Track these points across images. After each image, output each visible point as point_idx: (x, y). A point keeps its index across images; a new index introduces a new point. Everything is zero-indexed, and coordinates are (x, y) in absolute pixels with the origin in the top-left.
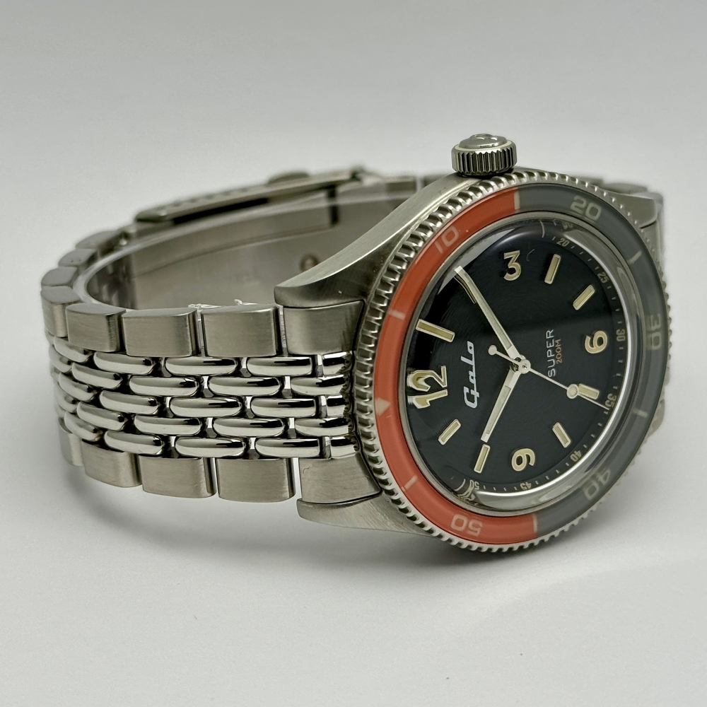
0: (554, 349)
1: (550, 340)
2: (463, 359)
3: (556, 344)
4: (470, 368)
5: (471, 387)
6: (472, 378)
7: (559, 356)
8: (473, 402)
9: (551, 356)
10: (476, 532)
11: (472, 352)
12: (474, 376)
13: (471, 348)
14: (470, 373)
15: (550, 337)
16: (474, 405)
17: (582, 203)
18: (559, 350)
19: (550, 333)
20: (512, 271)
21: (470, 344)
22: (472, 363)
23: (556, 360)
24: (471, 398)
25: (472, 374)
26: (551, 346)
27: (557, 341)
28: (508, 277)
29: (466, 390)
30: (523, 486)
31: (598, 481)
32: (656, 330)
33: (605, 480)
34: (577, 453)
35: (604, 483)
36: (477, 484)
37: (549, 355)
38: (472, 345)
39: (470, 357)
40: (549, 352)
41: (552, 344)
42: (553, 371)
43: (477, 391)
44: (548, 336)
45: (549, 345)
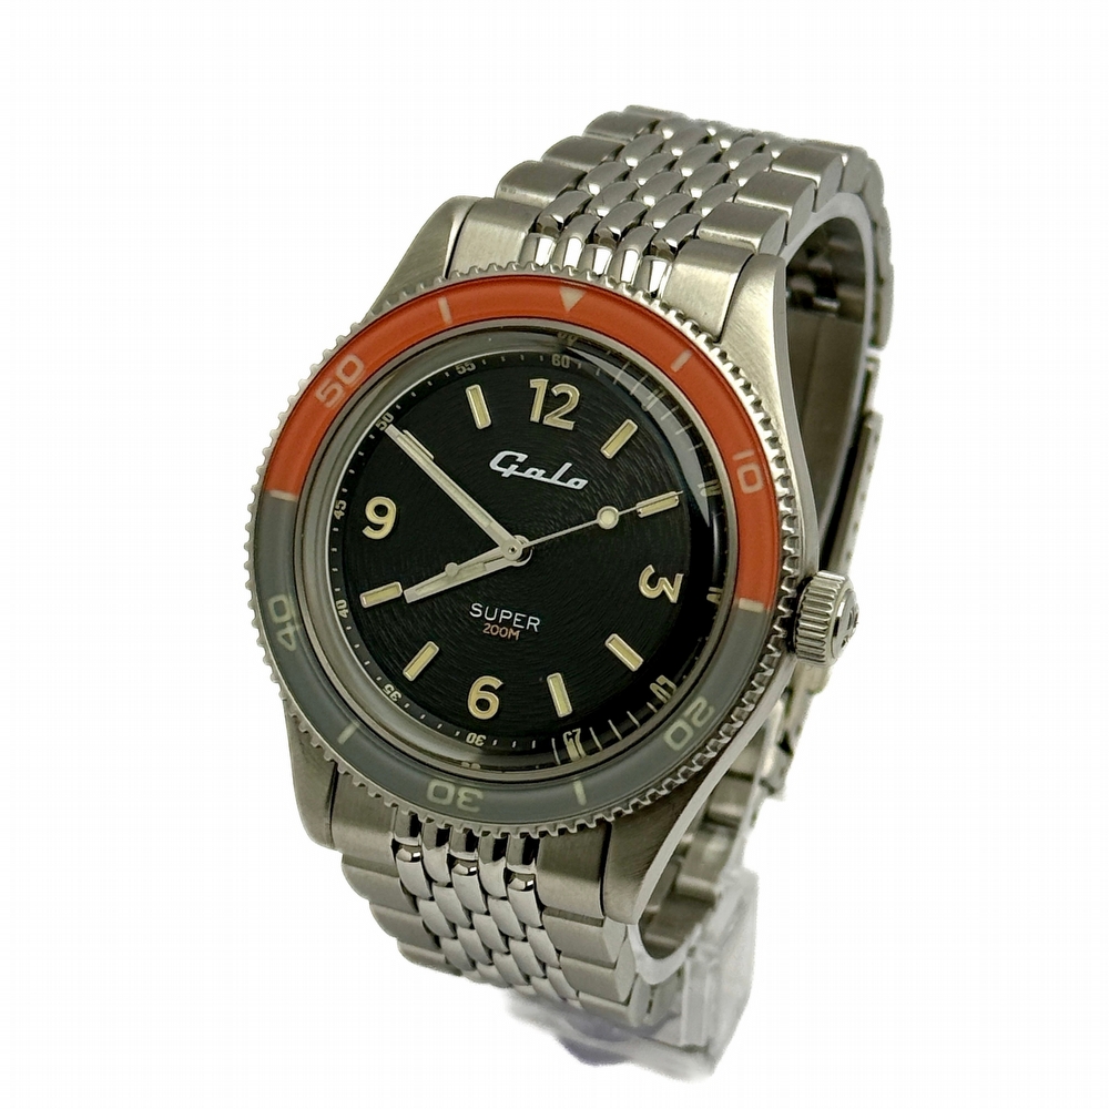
0: (508, 623)
1: (524, 622)
2: (568, 465)
3: (515, 629)
4: (549, 475)
5: (522, 467)
6: (534, 473)
7: (495, 630)
8: (499, 465)
9: (502, 616)
10: (322, 393)
11: (570, 484)
12: (534, 477)
13: (577, 483)
15: (529, 623)
16: (494, 464)
17: (700, 718)
18: (504, 632)
19: (535, 625)
20: (653, 582)
21: (583, 483)
22: (554, 480)
23: (492, 623)
24: (505, 463)
25: (539, 475)
26: (516, 619)
28: (650, 570)
29: (522, 457)
30: (341, 505)
31: (289, 624)
32: (456, 796)
33: (283, 637)
34: (344, 613)
35: (280, 634)
36: (382, 426)
37: (505, 614)
38: (579, 487)
39: (564, 478)
40: (508, 615)
41: (517, 623)
42: (478, 613)
43: (512, 475)
44: (533, 621)
45: (518, 617)
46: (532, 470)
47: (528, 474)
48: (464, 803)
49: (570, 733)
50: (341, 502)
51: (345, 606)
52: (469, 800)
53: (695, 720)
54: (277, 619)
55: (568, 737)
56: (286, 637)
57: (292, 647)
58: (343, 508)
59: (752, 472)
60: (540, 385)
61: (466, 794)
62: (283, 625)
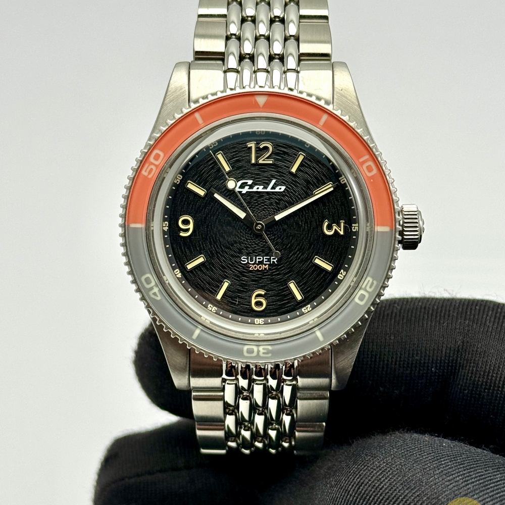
0: (261, 263)
1: (269, 260)
2: (274, 181)
3: (265, 265)
5: (251, 187)
6: (258, 188)
7: (255, 267)
8: (240, 188)
9: (258, 260)
10: (146, 171)
11: (277, 190)
12: (258, 190)
13: (280, 189)
14: (262, 187)
15: (272, 260)
17: (370, 287)
19: (275, 260)
21: (283, 188)
22: (269, 189)
23: (253, 264)
24: (243, 186)
25: (261, 189)
26: (265, 260)
27: (267, 266)
28: (326, 224)
29: (250, 182)
30: (166, 224)
31: (155, 288)
32: (258, 351)
33: (153, 294)
34: (179, 275)
35: (151, 293)
36: (178, 182)
38: (282, 190)
39: (273, 188)
41: (266, 261)
42: (245, 261)
44: (273, 259)
45: (266, 259)
46: (256, 187)
47: (255, 189)
48: (263, 353)
49: (305, 308)
50: (165, 222)
51: (179, 272)
52: (265, 351)
53: (368, 288)
54: (147, 286)
55: (305, 310)
56: (155, 294)
57: (159, 298)
59: (370, 165)
60: (252, 145)
61: (264, 349)
62: (152, 289)
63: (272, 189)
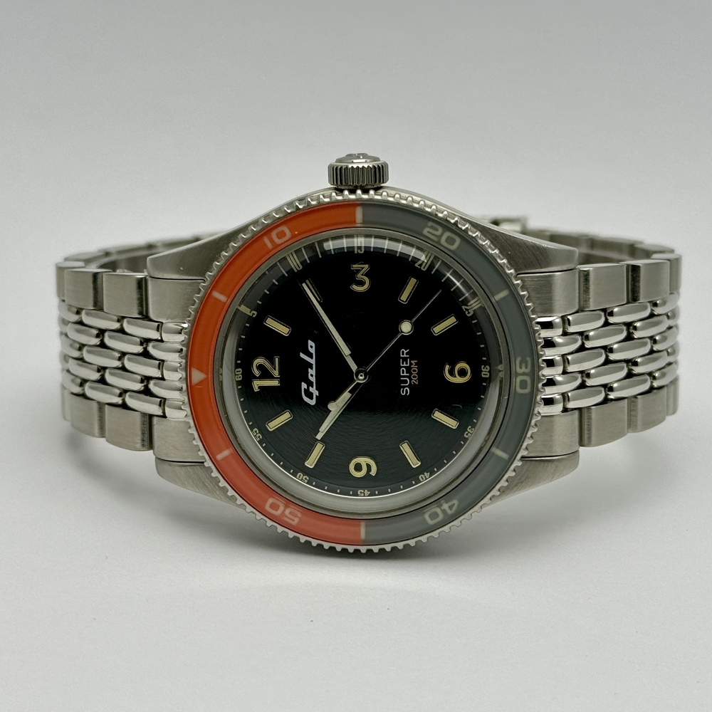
0: (408, 369)
1: (405, 359)
2: (302, 355)
3: (411, 364)
4: (310, 366)
5: (310, 384)
7: (414, 377)
8: (312, 398)
9: (405, 374)
10: (294, 521)
11: (313, 351)
14: (310, 370)
15: (405, 356)
16: (313, 402)
17: (437, 230)
18: (414, 371)
19: (405, 352)
20: (361, 283)
21: (310, 343)
22: (313, 361)
23: (411, 380)
24: (310, 395)
26: (405, 365)
27: (413, 362)
28: (356, 288)
29: (304, 386)
30: (361, 493)
31: (442, 508)
32: (524, 374)
33: (451, 510)
34: (427, 475)
35: (449, 512)
36: (306, 479)
37: (403, 373)
38: (313, 345)
39: (310, 355)
40: (403, 370)
41: (407, 364)
42: (406, 390)
43: (317, 389)
44: (403, 354)
45: (403, 364)
46: (310, 377)
47: (313, 379)
48: (526, 368)
49: (467, 312)
50: (359, 493)
51: (422, 475)
52: (523, 365)
53: (438, 233)
54: (441, 516)
55: (469, 313)
56: (451, 508)
57: (456, 502)
58: (362, 491)
59: (277, 235)
60: (257, 384)
61: (521, 368)
62: (444, 511)
63: (312, 358)
